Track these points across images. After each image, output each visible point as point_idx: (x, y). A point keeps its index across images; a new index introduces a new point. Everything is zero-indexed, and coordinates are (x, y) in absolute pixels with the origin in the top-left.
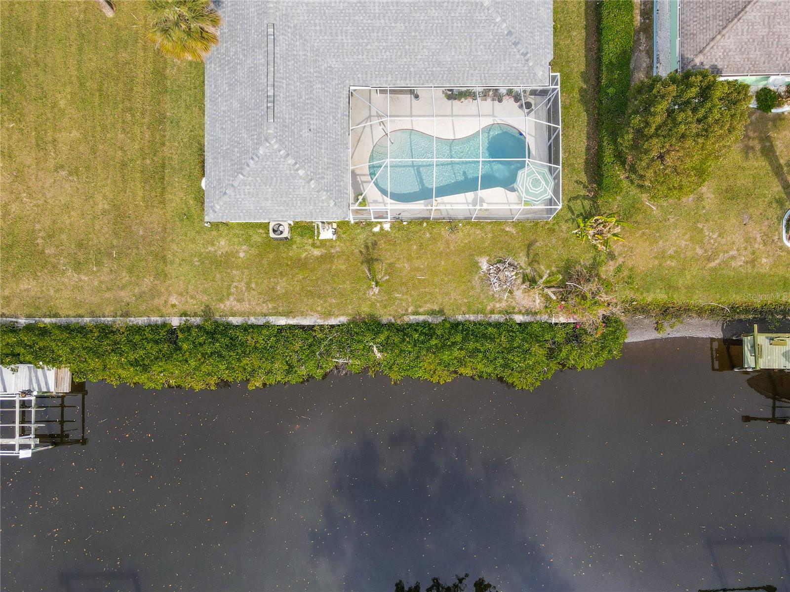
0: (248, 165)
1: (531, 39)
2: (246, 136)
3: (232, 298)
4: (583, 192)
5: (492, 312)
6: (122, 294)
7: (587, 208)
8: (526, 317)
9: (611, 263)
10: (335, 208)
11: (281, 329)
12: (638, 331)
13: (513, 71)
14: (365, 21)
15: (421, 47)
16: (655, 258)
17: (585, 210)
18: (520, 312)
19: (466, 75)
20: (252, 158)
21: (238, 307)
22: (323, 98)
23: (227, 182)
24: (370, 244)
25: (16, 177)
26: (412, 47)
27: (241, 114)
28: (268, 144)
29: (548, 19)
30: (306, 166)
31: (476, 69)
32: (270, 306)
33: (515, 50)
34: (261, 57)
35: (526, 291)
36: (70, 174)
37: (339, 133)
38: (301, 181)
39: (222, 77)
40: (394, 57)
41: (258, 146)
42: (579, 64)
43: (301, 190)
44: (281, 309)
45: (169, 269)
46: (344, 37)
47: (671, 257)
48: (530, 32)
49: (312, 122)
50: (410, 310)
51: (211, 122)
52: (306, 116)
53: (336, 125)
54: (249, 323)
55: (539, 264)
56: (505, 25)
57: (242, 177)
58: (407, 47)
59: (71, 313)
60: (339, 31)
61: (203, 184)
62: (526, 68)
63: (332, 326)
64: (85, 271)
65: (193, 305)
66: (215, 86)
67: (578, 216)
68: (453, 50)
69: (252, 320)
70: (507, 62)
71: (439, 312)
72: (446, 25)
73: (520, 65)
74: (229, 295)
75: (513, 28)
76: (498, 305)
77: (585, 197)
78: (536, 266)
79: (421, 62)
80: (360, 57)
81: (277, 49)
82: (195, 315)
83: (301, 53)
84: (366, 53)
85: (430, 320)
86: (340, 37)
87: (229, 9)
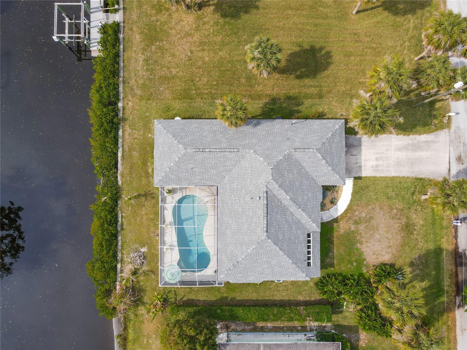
0: (175, 140)
1: (237, 272)
2: (189, 139)
3: (130, 131)
4: (178, 299)
5: (122, 253)
6: (133, 81)
7: (171, 300)
8: (119, 270)
9: (146, 312)
10: (158, 180)
11: (116, 154)
12: (117, 325)
13: (223, 264)
14: (242, 193)
15: (233, 220)
16: (148, 334)
17: (169, 299)
18: (122, 267)
19: (222, 241)
20: (178, 142)
21: (127, 133)
22: (209, 174)
23: (170, 130)
24: (153, 195)
25: (188, 33)
26: (233, 216)
27: (200, 136)
28: (183, 149)
29: (249, 280)
30: (175, 166)
31: (224, 246)
32: (126, 149)
33: (231, 265)
34: (225, 145)
35: (131, 269)
36: (189, 57)
37: (194, 181)
38: (169, 164)
39: (220, 128)
40: (229, 207)
41: (183, 144)
42: (239, 296)
43: (166, 164)
44: (125, 153)
45: (144, 102)
46: (236, 184)
47: (148, 341)
48: (241, 272)
49: (197, 169)
50: (124, 214)
51: (200, 122)
52: (199, 166)
53: (198, 180)
54: (119, 139)
55: (144, 276)
56: (241, 260)
57: (171, 137)
58: (233, 213)
59: (125, 57)
60: (238, 182)
61: (178, 118)
62: (224, 270)
63: (117, 177)
64: (144, 63)
65: (128, 112)
66: (216, 124)
67: (167, 295)
68: (231, 235)
69: (120, 140)
70: (227, 261)
71: (123, 228)
72: (241, 232)
73: (225, 267)
74: (132, 129)
75: (241, 263)
76: (125, 256)
77: (176, 299)
78: (143, 275)
79: (227, 220)
80: (229, 191)
81: (228, 153)
82: (123, 114)
83: (228, 164)
84: (230, 194)
85: (119, 224)
86: (236, 182)
87: (251, 131)
